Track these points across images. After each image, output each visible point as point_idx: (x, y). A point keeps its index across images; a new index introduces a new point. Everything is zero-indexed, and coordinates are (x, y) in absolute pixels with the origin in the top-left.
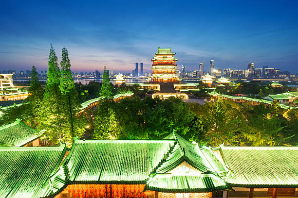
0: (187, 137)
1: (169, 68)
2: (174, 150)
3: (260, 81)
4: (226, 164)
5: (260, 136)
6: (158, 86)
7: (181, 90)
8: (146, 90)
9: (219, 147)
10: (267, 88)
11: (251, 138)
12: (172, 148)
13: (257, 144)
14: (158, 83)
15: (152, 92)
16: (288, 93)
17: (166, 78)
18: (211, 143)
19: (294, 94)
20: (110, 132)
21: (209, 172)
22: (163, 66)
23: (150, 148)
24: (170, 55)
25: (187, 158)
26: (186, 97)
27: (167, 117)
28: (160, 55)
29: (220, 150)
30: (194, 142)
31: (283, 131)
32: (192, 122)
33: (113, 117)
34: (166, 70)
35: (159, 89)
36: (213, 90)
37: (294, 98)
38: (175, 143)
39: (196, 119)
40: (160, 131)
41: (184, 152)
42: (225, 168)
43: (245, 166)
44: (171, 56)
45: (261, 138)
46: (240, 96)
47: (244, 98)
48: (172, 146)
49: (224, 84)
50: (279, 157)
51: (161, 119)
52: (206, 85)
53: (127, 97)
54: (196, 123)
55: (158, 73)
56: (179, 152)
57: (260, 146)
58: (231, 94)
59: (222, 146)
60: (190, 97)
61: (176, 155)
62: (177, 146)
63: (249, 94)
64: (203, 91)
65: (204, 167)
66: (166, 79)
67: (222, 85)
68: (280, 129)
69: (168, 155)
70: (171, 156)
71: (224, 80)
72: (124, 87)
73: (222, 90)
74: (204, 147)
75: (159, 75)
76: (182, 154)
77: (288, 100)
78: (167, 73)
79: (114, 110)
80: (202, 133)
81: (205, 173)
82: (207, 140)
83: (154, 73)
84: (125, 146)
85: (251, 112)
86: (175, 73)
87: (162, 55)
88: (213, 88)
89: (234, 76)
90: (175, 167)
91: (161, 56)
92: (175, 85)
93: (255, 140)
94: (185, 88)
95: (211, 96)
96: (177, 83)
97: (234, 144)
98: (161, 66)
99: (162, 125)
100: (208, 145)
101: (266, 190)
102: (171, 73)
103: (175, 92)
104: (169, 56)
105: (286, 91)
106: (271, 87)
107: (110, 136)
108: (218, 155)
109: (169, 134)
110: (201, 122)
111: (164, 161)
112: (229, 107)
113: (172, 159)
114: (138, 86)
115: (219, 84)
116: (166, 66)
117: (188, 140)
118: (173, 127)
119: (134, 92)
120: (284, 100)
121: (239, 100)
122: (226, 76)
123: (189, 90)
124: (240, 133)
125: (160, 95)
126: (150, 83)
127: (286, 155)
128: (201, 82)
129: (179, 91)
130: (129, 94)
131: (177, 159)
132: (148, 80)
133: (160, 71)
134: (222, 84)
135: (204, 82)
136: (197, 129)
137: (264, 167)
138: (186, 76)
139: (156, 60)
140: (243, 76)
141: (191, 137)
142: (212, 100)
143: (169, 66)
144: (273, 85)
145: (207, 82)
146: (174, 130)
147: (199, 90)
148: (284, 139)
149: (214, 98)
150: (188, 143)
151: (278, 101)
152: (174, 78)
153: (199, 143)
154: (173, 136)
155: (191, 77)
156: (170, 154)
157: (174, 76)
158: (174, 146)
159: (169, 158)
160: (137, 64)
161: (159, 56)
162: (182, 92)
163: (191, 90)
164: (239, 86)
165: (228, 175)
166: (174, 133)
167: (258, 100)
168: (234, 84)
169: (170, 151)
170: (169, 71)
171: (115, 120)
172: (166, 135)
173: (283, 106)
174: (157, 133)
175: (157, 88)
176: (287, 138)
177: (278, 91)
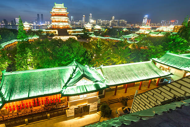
0: (82, 63)
1: (63, 19)
2: (76, 71)
3: (117, 28)
4: (105, 76)
5: (119, 59)
6: (57, 31)
7: (72, 34)
8: (48, 34)
9: (100, 67)
10: (121, 32)
11: (115, 60)
12: (74, 71)
13: (118, 63)
14: (56, 29)
15: (53, 35)
16: (131, 35)
17: (61, 25)
18: (95, 65)
19: (134, 35)
20: (28, 65)
21: (97, 81)
22: (59, 17)
23: (61, 72)
24: (64, 9)
25: (85, 75)
26: (76, 38)
27: (69, 51)
28: (56, 8)
29: (101, 68)
30: (86, 66)
31: (130, 56)
32: (84, 54)
33: (30, 54)
34: (61, 20)
35: (57, 33)
36: (92, 33)
37: (134, 37)
38: (76, 67)
39: (86, 52)
40: (66, 61)
42: (104, 78)
43: (114, 75)
44: (64, 10)
45: (120, 60)
46: (107, 37)
47: (109, 38)
48: (74, 69)
49: (98, 29)
50: (129, 69)
51: (66, 53)
52: (88, 30)
54: (87, 54)
55: (56, 22)
56: (80, 72)
57: (119, 64)
58: (102, 36)
59: (102, 66)
60: (78, 38)
61: (78, 74)
62: (78, 69)
63: (112, 35)
64: (86, 34)
65: (94, 78)
66: (62, 27)
67: (97, 30)
68: (129, 54)
69: (73, 75)
70: (74, 75)
71: (98, 27)
73: (97, 33)
75: (56, 24)
76: (82, 73)
77: (131, 38)
78: (62, 22)
79: (30, 49)
80: (90, 60)
81: (95, 82)
82: (92, 64)
83: (53, 22)
85: (114, 46)
86: (67, 22)
87: (58, 8)
88: (92, 32)
89: (103, 25)
91: (57, 9)
92: (68, 31)
93: (117, 61)
94: (74, 32)
95: (91, 37)
96: (70, 29)
97: (107, 64)
98: (57, 17)
99: (66, 57)
100: (93, 67)
102: (65, 22)
103: (68, 35)
104: (63, 10)
105: (130, 33)
107: (29, 68)
108: (99, 71)
109: (71, 62)
110: (89, 53)
111: (70, 78)
112: (103, 44)
114: (42, 31)
115: (95, 29)
116: (61, 17)
117: (83, 65)
118: (73, 58)
119: (39, 36)
120: (129, 39)
121: (106, 39)
122: (99, 24)
123: (77, 34)
124: (110, 58)
125: (58, 37)
126: (50, 29)
127: (132, 67)
128: (84, 29)
129: (71, 34)
130: (36, 37)
131: (79, 76)
132: (49, 27)
133: (57, 20)
134: (97, 29)
135: (86, 28)
136: (87, 57)
137: (123, 75)
138: (74, 24)
139: (54, 12)
140: (108, 24)
141: (84, 63)
142: (92, 40)
143: (63, 17)
144: (124, 30)
145: (88, 28)
147: (83, 33)
148: (131, 59)
149: (93, 38)
151: (127, 39)
152: (67, 25)
153: (89, 66)
154: (74, 63)
155: (77, 25)
156: (74, 74)
157: (67, 24)
158: (76, 69)
159: (73, 77)
160: (38, 15)
161: (56, 9)
162: (73, 35)
163: (79, 33)
164: (107, 31)
165: (106, 81)
166: (74, 61)
167: (116, 39)
168: (104, 30)
169: (74, 72)
170: (64, 20)
171: (32, 57)
172: (69, 63)
173: (129, 42)
174: (63, 62)
175: (55, 32)
176: (132, 59)
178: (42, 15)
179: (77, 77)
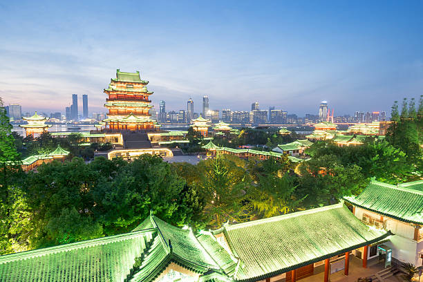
0: (174, 221)
1: (138, 107)
2: (153, 247)
3: (267, 127)
4: (234, 252)
5: (272, 203)
6: (120, 137)
7: (160, 143)
8: (95, 145)
9: (223, 228)
10: (275, 136)
11: (262, 206)
12: (149, 245)
13: (270, 213)
14: (118, 131)
15: (108, 147)
16: (297, 142)
17: (132, 122)
18: (211, 223)
19: (303, 143)
20: (14, 236)
21: (210, 271)
22: (127, 102)
23: (108, 253)
24: (139, 83)
25: (176, 256)
26: (170, 153)
27: (139, 191)
28: (121, 82)
29: (224, 231)
30: (186, 227)
31: (296, 192)
32: (180, 194)
33: (21, 202)
34: (132, 110)
35: (121, 142)
36: (209, 141)
37: (303, 148)
38: (155, 235)
39: (186, 189)
40: (127, 217)
41: (171, 247)
42: (233, 258)
43: (258, 248)
44: (141, 86)
45: (274, 205)
46: (246, 148)
47: (250, 151)
48: (148, 240)
49: (223, 131)
50: (294, 227)
51: (129, 195)
52: (199, 134)
53: (56, 161)
54: (188, 195)
55: (119, 113)
56: (162, 249)
57: (273, 216)
58: (234, 146)
59: (226, 226)
60: (175, 154)
61: (156, 255)
62: (158, 239)
63: (255, 144)
64: (194, 143)
65: (202, 264)
66: (134, 125)
67: (221, 133)
68: (293, 189)
69: (142, 259)
70: (147, 259)
71: (223, 126)
72: (47, 141)
73: (222, 140)
74: (202, 232)
75: (120, 118)
76: (167, 251)
77: (298, 151)
78: (135, 114)
79: (25, 189)
80: (196, 210)
81: (205, 274)
82: (204, 221)
83: (110, 114)
84: (52, 259)
85: (260, 170)
86: (149, 114)
87: (125, 83)
88: (209, 139)
89: (236, 120)
90: (156, 277)
91: (123, 85)
92: (150, 135)
93: (267, 209)
94: (166, 138)
95: (206, 151)
96: (154, 130)
97: (243, 219)
98: (123, 102)
99: (129, 206)
100: (207, 229)
101: (284, 276)
102: (142, 114)
103: (151, 146)
104: (137, 85)
105: (295, 140)
106: (279, 135)
107: (15, 246)
108: (221, 241)
109: (143, 220)
110: (194, 192)
111: (135, 270)
112: (232, 165)
113: (150, 263)
114: (79, 137)
115: (217, 131)
116: (134, 102)
117: (176, 225)
118: (150, 207)
119: (71, 149)
120: (294, 151)
121: (243, 154)
122: (226, 120)
123: (172, 142)
124: (248, 202)
125: (123, 152)
126: (102, 131)
127: (301, 222)
128: (191, 130)
129: (157, 144)
130: (60, 153)
131: (159, 261)
132: (99, 127)
133: (122, 109)
134: (220, 131)
135: (195, 129)
136: (189, 204)
137: (280, 245)
138: (168, 119)
139: (114, 91)
140: (247, 119)
141: (181, 220)
142: (209, 156)
143: (137, 103)
144: (282, 132)
145: (199, 129)
146: (151, 212)
147: (188, 142)
148: (298, 202)
149: (212, 152)
150: (175, 230)
151: (288, 152)
152: (147, 122)
153: (194, 227)
154: (151, 223)
155: (175, 121)
156: (145, 256)
157: (148, 118)
158: (153, 240)
159: (144, 264)
160: (75, 97)
161: (119, 85)
162: (163, 146)
163: (177, 142)
164: (243, 134)
165: (237, 268)
166: (151, 217)
167: (266, 153)
168: (236, 132)
169: (146, 251)
170: (139, 110)
171: (27, 210)
172: (137, 223)
173: (294, 159)
174: (120, 222)
175: (117, 140)
176: (301, 201)
177: (287, 139)
178: (85, 97)
179: (153, 264)
